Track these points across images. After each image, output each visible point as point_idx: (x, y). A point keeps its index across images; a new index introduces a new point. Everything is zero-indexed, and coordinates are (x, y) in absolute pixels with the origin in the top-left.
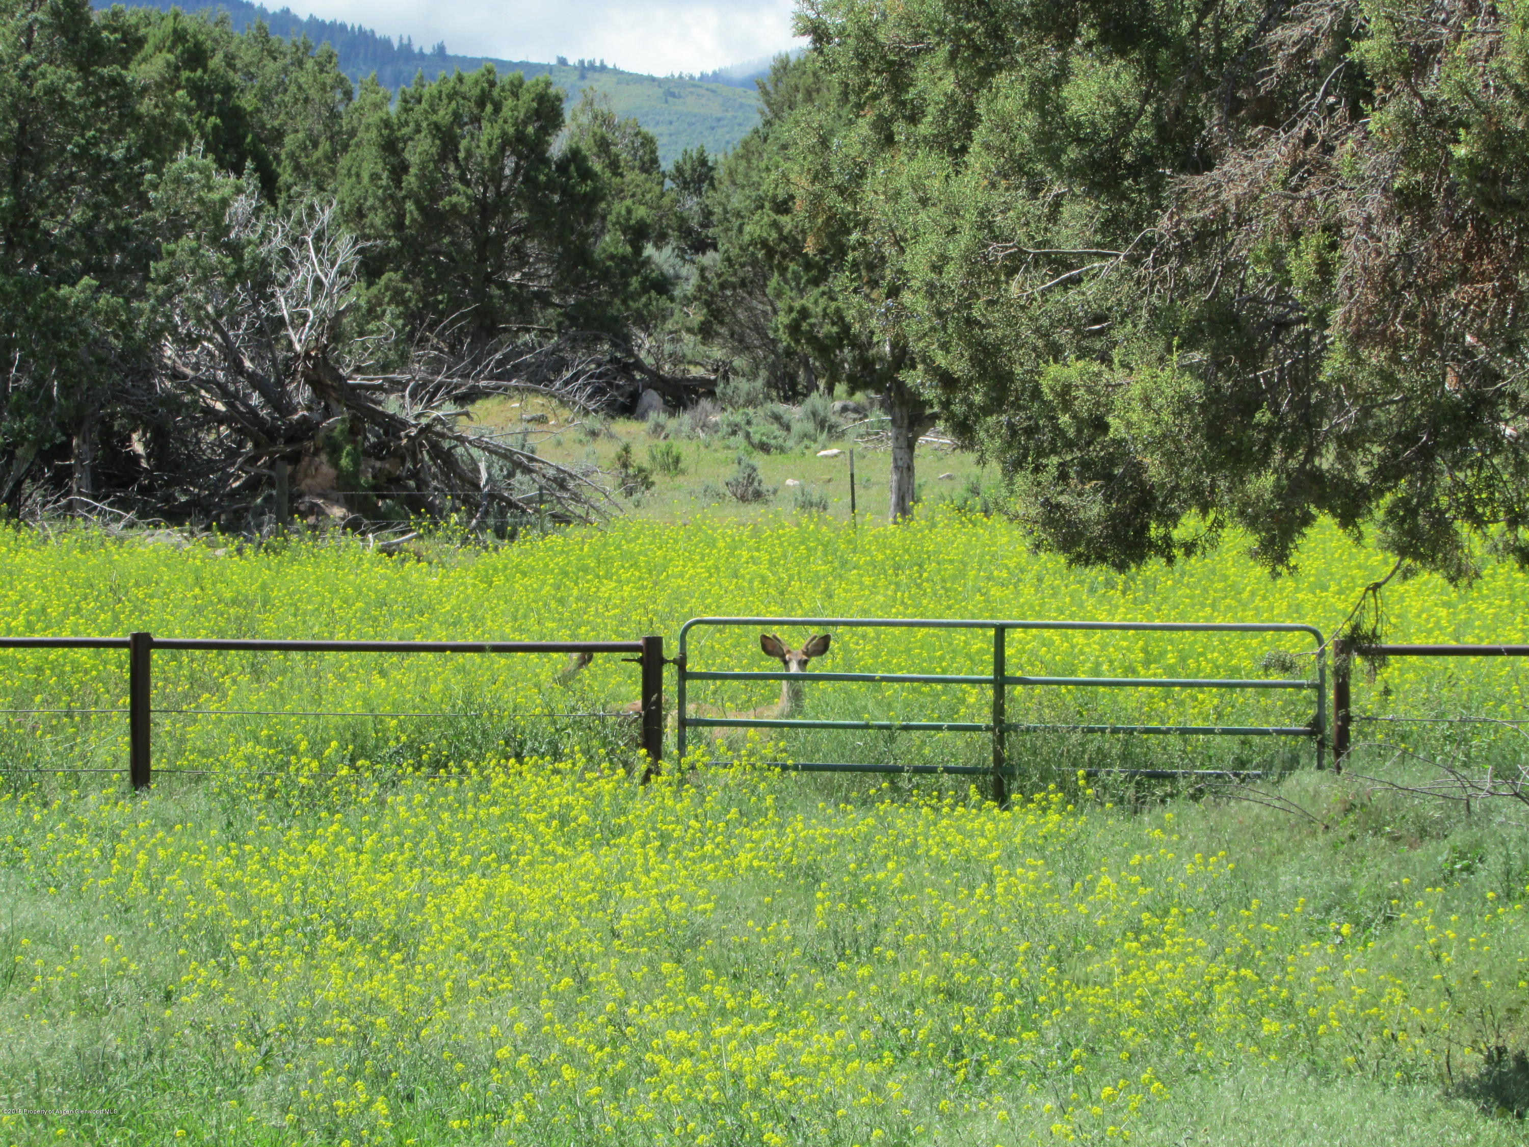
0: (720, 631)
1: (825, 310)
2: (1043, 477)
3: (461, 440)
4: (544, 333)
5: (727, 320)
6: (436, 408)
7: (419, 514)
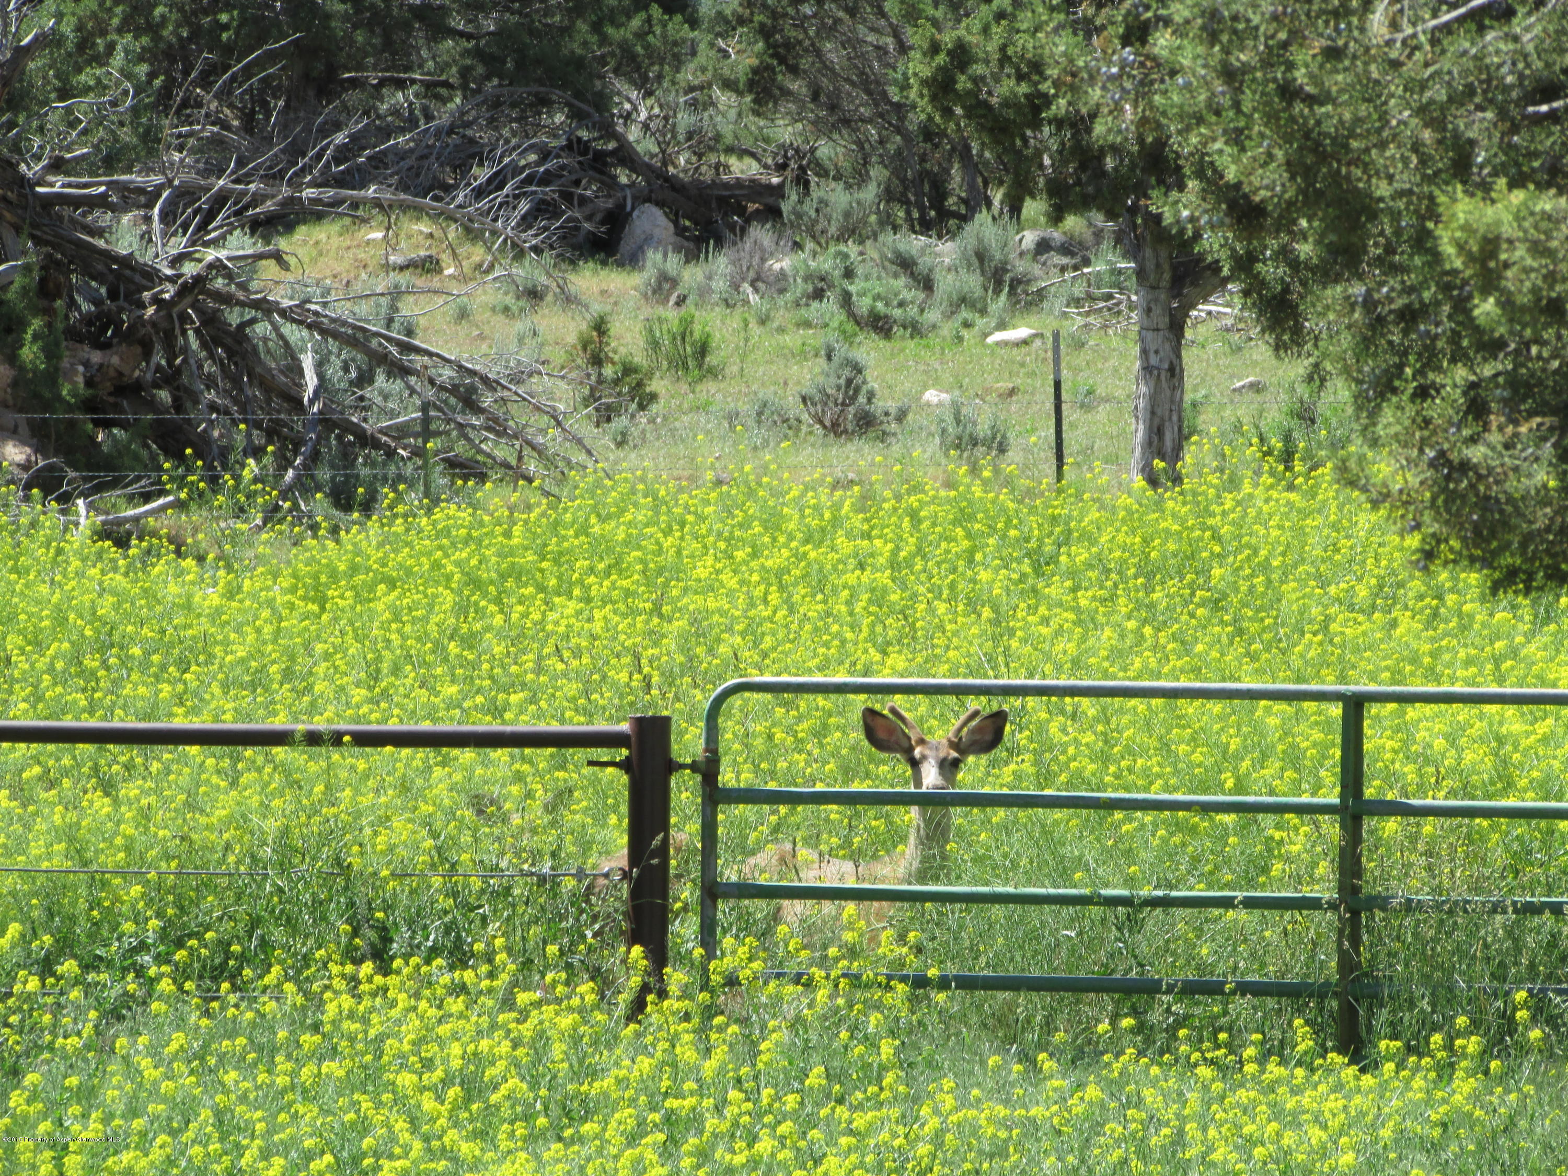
0: (785, 704)
1: (1003, 49)
2: (1436, 409)
3: (265, 307)
4: (431, 89)
5: (805, 63)
6: (214, 243)
7: (180, 457)
